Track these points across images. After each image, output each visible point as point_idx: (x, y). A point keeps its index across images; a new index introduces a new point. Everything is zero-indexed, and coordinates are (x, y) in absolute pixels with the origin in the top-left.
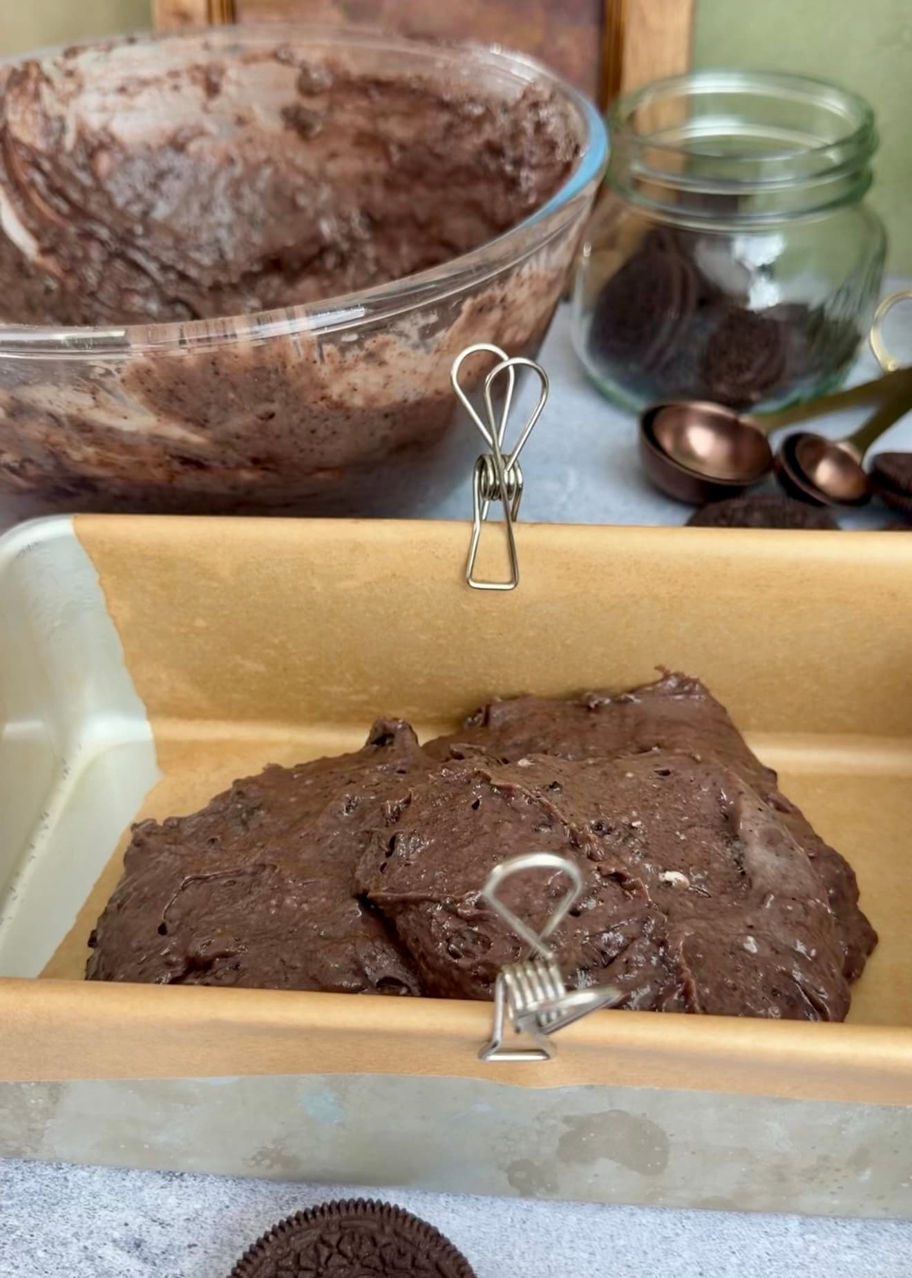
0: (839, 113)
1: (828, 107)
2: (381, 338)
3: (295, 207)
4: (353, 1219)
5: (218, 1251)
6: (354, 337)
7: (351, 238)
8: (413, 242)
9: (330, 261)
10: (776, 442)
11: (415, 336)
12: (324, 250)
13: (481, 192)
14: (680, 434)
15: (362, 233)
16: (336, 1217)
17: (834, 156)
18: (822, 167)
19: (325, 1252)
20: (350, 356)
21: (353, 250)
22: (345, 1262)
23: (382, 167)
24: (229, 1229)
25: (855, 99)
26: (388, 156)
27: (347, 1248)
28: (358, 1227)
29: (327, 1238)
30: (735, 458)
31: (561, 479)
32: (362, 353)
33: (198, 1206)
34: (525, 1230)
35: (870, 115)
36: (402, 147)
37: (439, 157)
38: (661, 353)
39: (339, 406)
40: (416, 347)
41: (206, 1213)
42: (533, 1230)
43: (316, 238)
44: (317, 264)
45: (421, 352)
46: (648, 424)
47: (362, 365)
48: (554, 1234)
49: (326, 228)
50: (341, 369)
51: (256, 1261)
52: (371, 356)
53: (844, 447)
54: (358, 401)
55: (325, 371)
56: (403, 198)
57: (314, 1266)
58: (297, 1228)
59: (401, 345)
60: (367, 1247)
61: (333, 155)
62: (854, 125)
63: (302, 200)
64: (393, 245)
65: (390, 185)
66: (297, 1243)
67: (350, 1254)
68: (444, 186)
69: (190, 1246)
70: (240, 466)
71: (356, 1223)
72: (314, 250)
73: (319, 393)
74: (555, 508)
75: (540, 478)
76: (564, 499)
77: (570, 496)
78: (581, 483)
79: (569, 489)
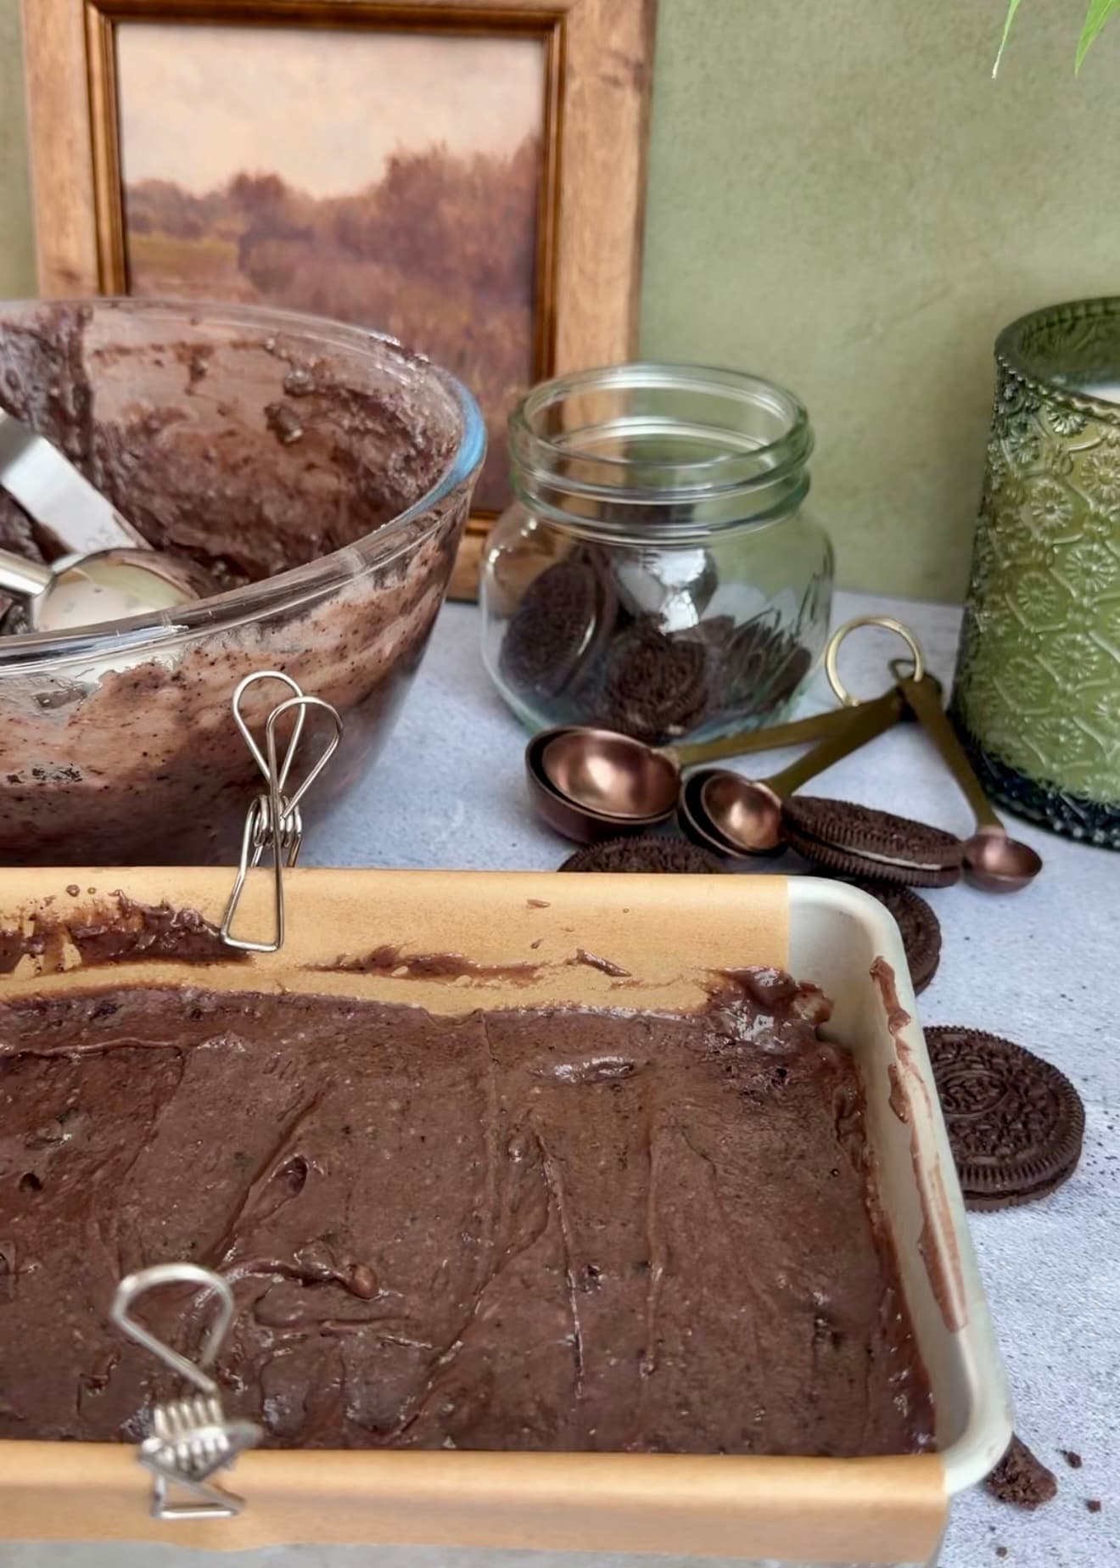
0: (772, 411)
1: (758, 404)
10: (685, 777)
14: (577, 767)
17: (769, 460)
18: (757, 472)
25: (786, 395)
30: (638, 793)
31: (447, 815)
35: (803, 414)
38: (571, 675)
46: (538, 755)
53: (763, 788)
62: (788, 426)
74: (432, 848)
75: (423, 811)
76: (445, 836)
77: (453, 833)
78: (469, 819)
79: (454, 825)
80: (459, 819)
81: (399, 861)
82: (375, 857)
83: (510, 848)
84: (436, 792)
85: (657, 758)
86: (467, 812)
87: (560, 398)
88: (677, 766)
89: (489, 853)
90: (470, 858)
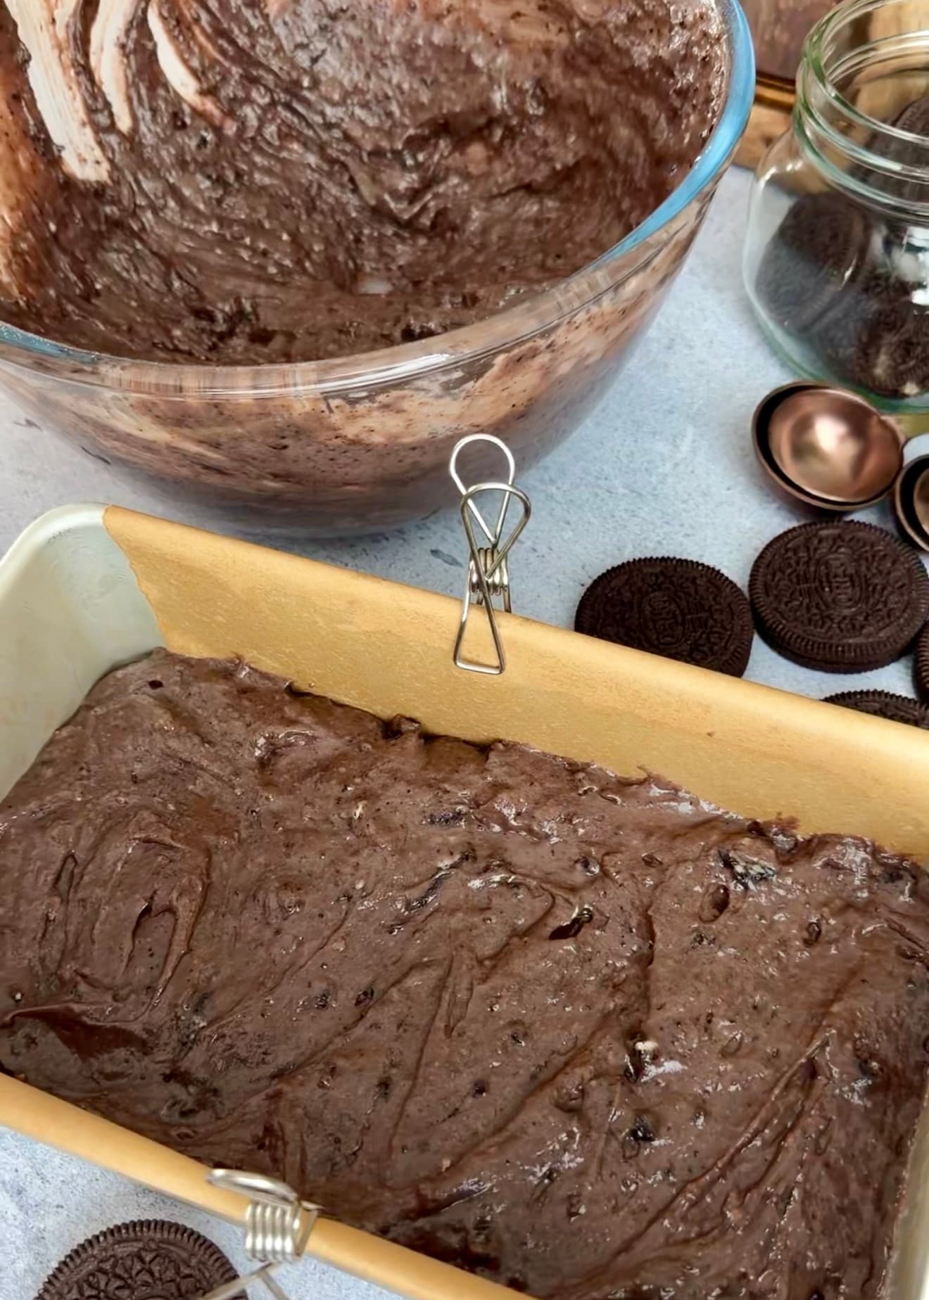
2: (395, 394)
3: (471, 69)
4: (169, 1243)
5: (78, 1218)
6: (364, 394)
7: (521, 112)
8: (582, 134)
9: (498, 133)
11: (436, 389)
12: (491, 122)
13: (649, 107)
14: (805, 425)
15: (533, 109)
16: (158, 1236)
19: (138, 1266)
20: (360, 408)
21: (521, 125)
22: (150, 1281)
23: (563, 40)
24: (92, 1201)
26: (571, 31)
27: (156, 1269)
28: (171, 1251)
29: (143, 1254)
30: (859, 462)
31: (675, 442)
32: (376, 405)
33: (74, 1172)
34: (321, 1280)
36: (584, 25)
37: (617, 49)
39: (355, 442)
40: (438, 397)
41: (79, 1180)
42: (328, 1283)
43: (486, 107)
44: (486, 132)
45: (448, 399)
46: (766, 416)
47: (376, 413)
48: (344, 1292)
49: (499, 97)
50: (353, 417)
51: (84, 1256)
52: (386, 407)
54: (377, 439)
55: (336, 418)
56: (579, 82)
57: (126, 1276)
58: (125, 1236)
59: (420, 397)
60: (170, 1274)
61: (517, 15)
63: (479, 61)
64: (564, 129)
65: (569, 64)
66: (120, 1250)
67: (157, 1274)
68: (618, 83)
69: (58, 1206)
70: (260, 477)
71: (172, 1248)
72: (482, 121)
73: (332, 434)
74: (654, 479)
75: (654, 434)
76: (668, 467)
77: (676, 465)
78: (694, 451)
79: (679, 456)
80: (685, 447)
81: (621, 490)
82: (602, 482)
83: (724, 492)
84: (671, 412)
85: (883, 424)
86: (694, 441)
87: (870, 9)
88: (902, 439)
89: (704, 494)
90: (685, 497)
